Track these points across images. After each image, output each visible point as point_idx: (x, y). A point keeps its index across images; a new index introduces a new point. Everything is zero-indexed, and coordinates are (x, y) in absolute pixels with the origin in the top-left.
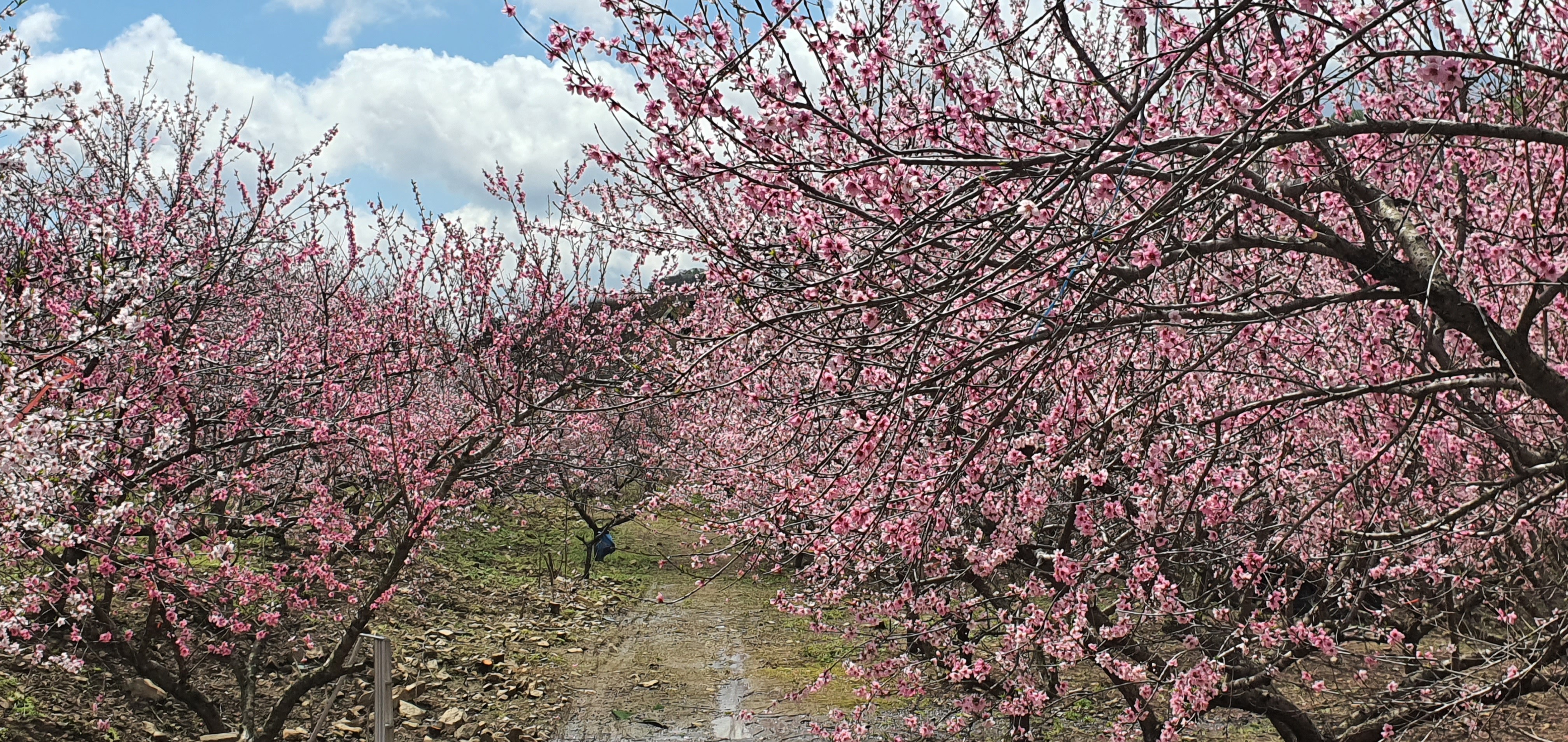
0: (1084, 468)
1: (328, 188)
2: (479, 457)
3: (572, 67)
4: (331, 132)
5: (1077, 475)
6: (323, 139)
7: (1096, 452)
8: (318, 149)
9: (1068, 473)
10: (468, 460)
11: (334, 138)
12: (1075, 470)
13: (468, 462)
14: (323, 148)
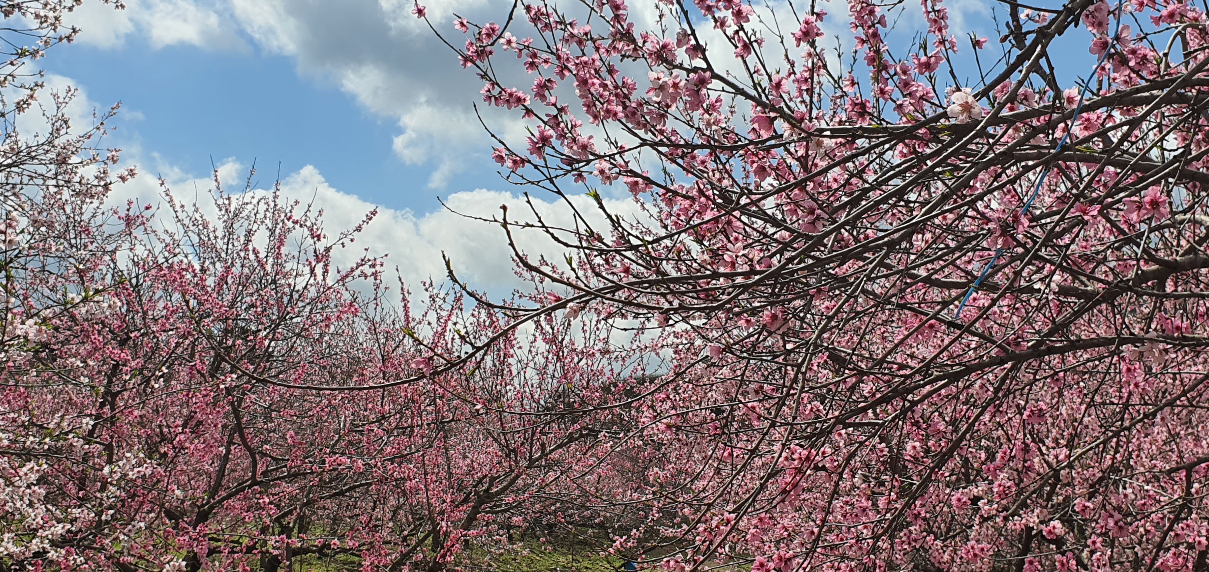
0: (1032, 519)
1: (369, 260)
2: (498, 493)
3: (486, 74)
4: (372, 213)
5: (1026, 526)
6: (365, 219)
7: (1044, 504)
8: (360, 226)
9: (1016, 524)
10: (488, 496)
11: (374, 218)
12: (1024, 521)
13: (488, 497)
14: (365, 226)
